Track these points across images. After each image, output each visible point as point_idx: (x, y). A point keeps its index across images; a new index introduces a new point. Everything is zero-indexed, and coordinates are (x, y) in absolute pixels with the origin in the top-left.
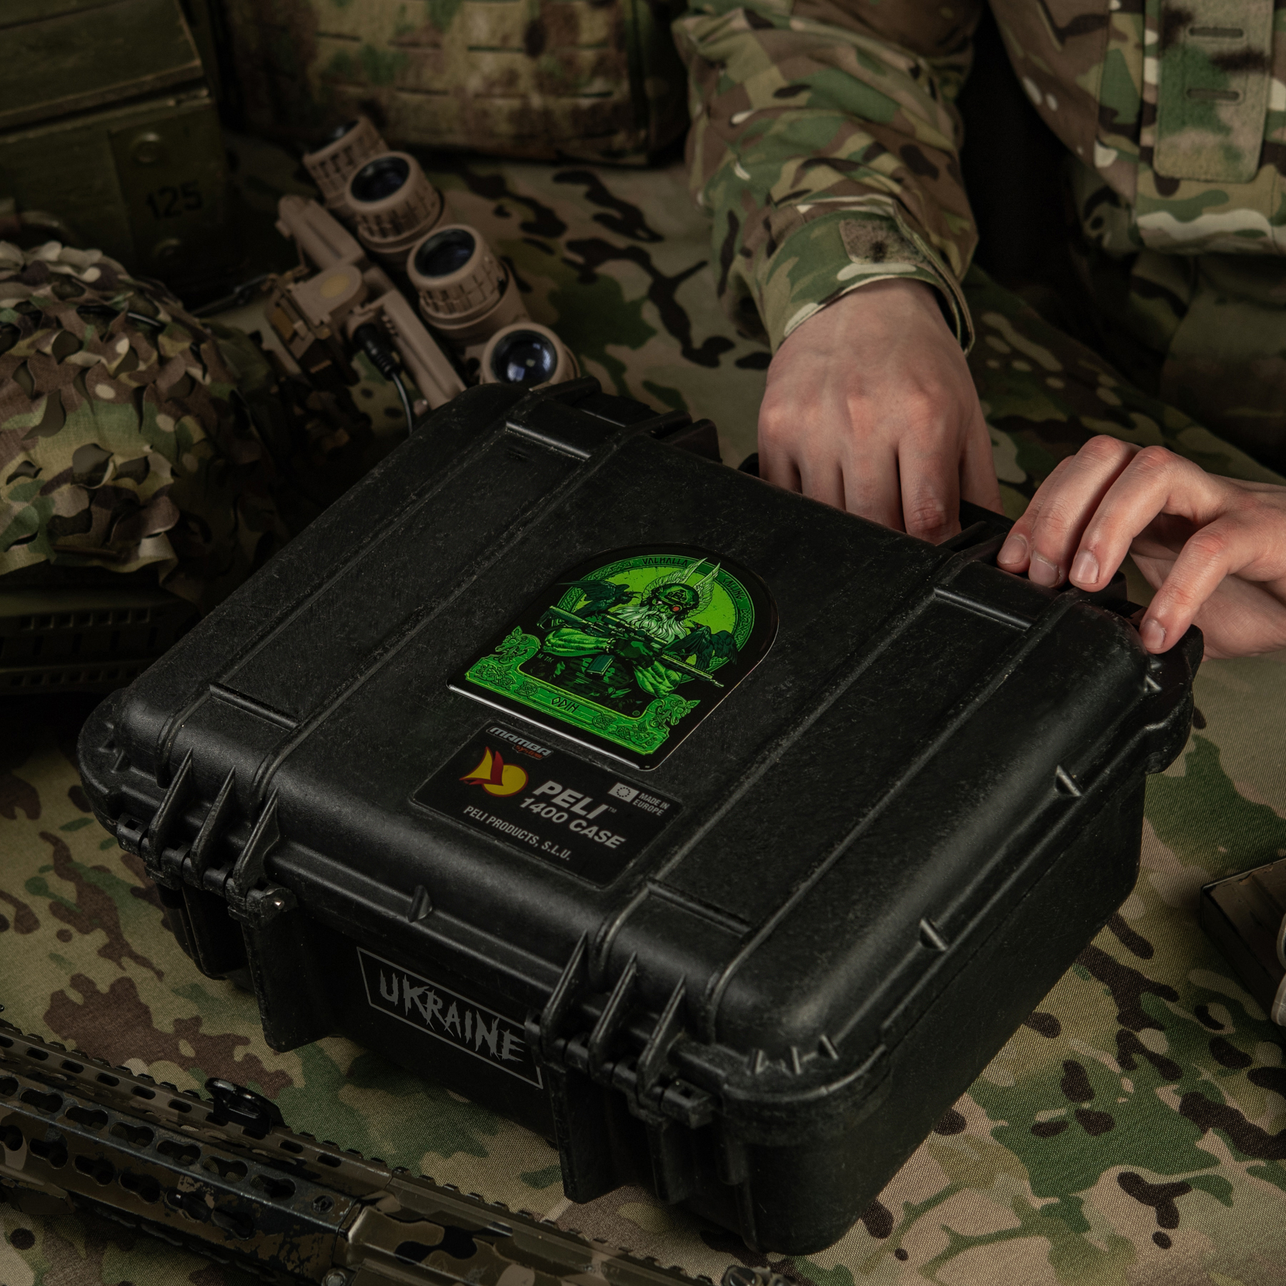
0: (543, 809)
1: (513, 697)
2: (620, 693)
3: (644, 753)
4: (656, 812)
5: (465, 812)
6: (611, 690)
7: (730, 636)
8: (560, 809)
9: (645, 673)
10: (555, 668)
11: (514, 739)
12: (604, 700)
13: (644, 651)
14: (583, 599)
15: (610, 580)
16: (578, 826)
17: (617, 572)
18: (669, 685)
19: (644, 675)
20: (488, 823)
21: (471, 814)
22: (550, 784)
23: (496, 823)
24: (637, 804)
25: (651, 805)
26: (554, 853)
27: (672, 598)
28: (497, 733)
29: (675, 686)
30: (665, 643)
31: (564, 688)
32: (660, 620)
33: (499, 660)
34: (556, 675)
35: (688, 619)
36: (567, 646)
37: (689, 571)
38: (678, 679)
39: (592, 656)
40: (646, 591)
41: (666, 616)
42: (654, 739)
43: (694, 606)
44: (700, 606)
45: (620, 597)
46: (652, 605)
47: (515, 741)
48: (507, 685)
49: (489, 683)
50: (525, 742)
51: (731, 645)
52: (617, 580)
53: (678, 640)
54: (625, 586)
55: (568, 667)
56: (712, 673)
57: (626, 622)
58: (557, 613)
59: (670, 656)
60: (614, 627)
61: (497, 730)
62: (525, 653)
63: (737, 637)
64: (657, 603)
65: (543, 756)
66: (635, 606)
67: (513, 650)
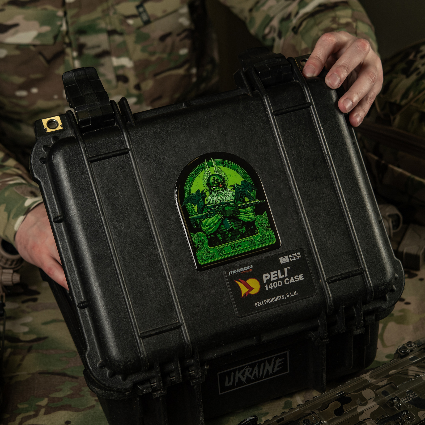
0: (273, 285)
1: (221, 258)
2: (244, 229)
3: (274, 243)
4: (299, 258)
5: (256, 306)
6: (240, 230)
7: (245, 181)
8: (277, 281)
9: (241, 216)
10: (218, 238)
11: (238, 271)
12: (243, 236)
15: (192, 192)
16: (287, 281)
17: (190, 188)
18: (252, 214)
20: (265, 304)
21: (259, 305)
22: (264, 276)
23: (268, 301)
24: (292, 260)
25: (295, 257)
26: (292, 296)
27: (215, 183)
28: (231, 274)
29: (254, 213)
30: (233, 200)
31: (229, 241)
32: (222, 194)
33: (201, 250)
34: (221, 240)
35: (228, 186)
36: (211, 227)
37: (207, 169)
38: (251, 209)
39: (222, 224)
40: (206, 187)
41: (221, 190)
42: (271, 236)
43: (224, 180)
44: (225, 179)
45: (202, 196)
46: (213, 191)
47: (239, 271)
48: (214, 256)
49: (209, 260)
50: (242, 269)
51: (249, 185)
52: (193, 191)
53: (235, 196)
54: (198, 191)
55: (221, 234)
56: (257, 199)
57: (214, 203)
58: (194, 218)
59: (240, 204)
60: (214, 208)
61: (230, 273)
62: (204, 241)
63: (247, 180)
64: (213, 188)
65: (252, 269)
66: (209, 195)
67: (200, 243)
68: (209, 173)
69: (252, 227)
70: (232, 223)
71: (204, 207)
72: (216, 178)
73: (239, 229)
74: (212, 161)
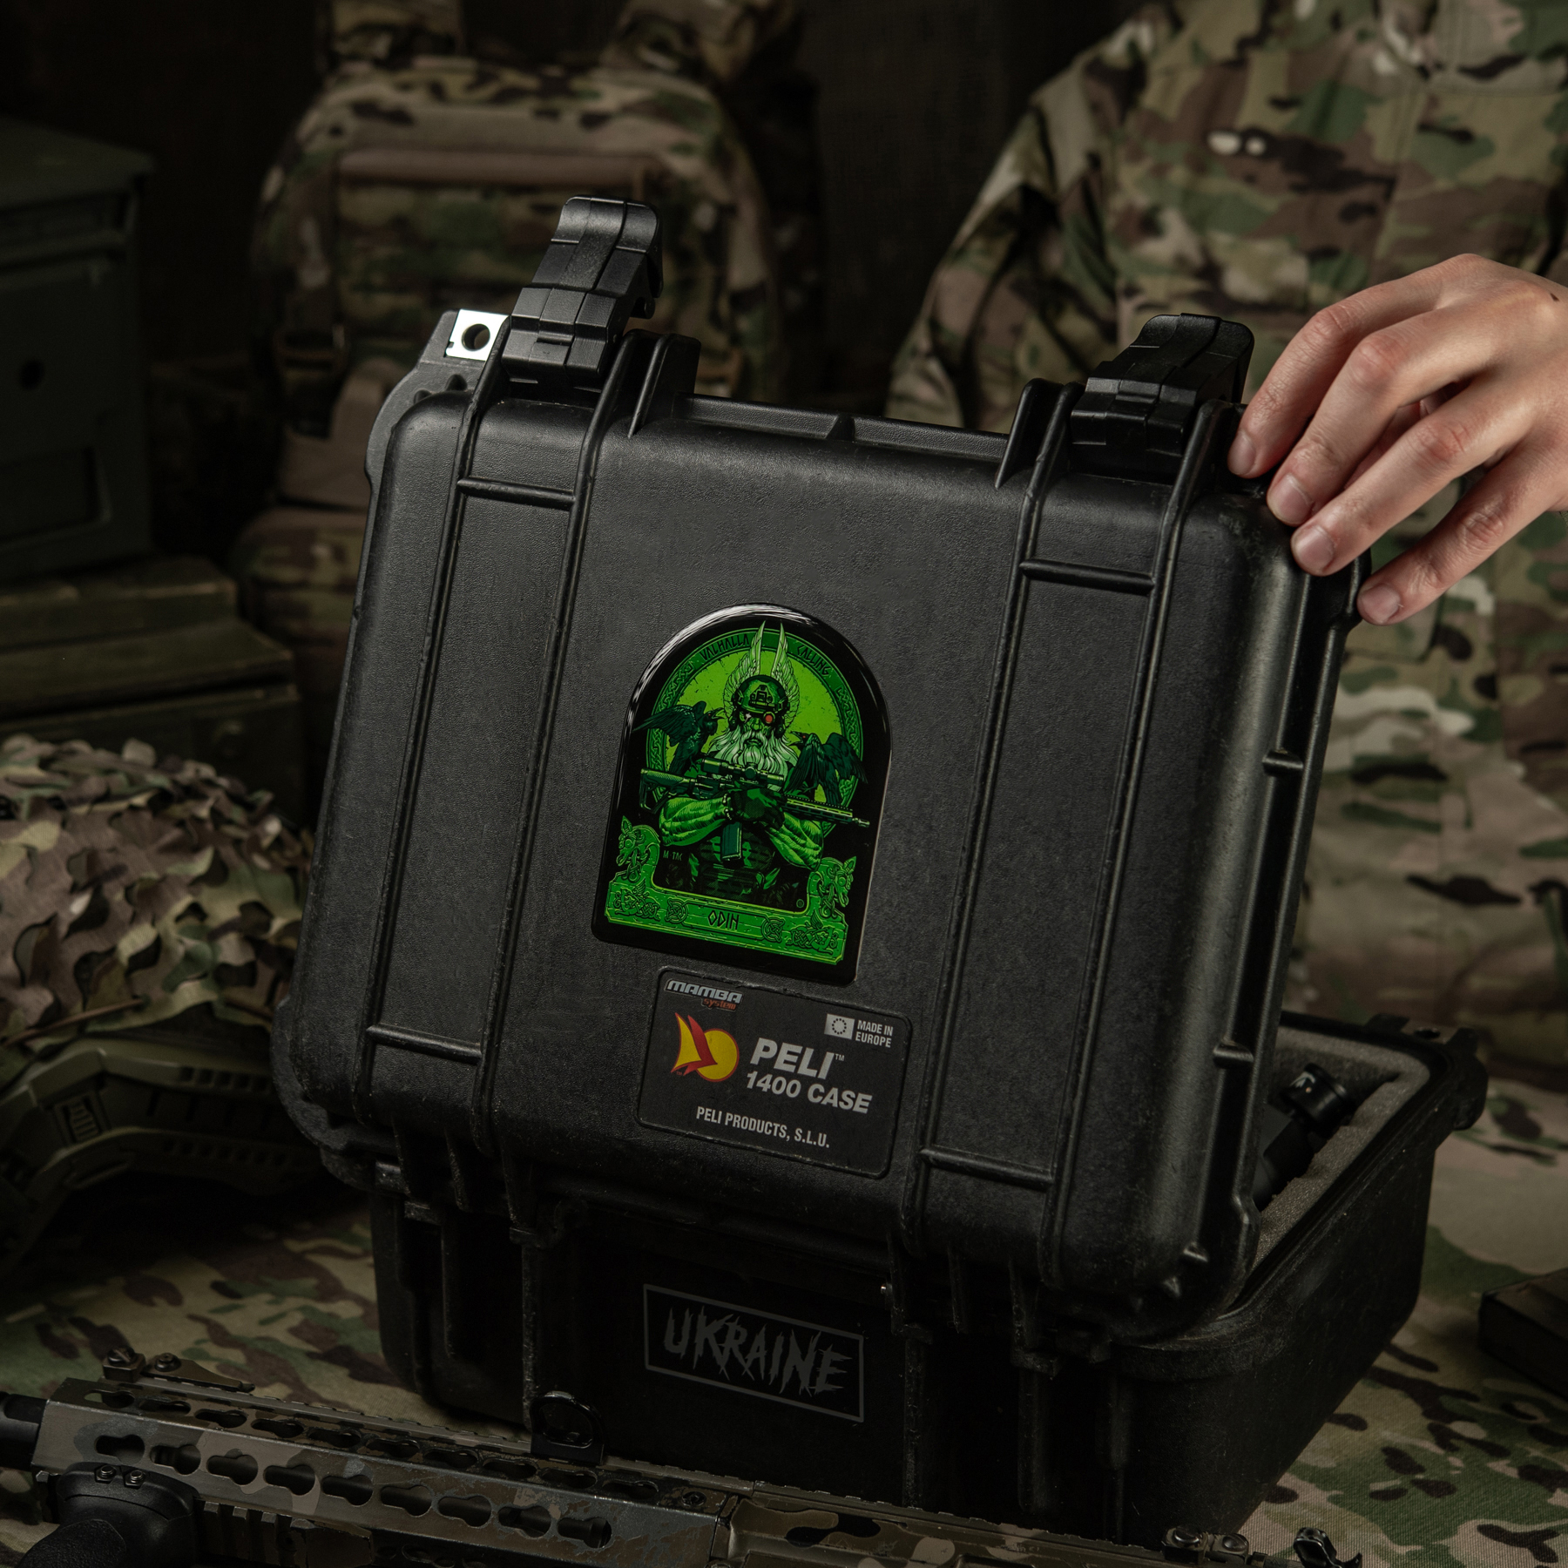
0: (771, 1083)
1: (668, 929)
2: (771, 878)
3: (834, 962)
4: (884, 1044)
5: (698, 1117)
6: (759, 877)
7: (843, 740)
8: (789, 1076)
9: (782, 835)
10: (689, 867)
11: (697, 990)
12: (758, 897)
13: (767, 802)
14: (668, 745)
15: (682, 701)
16: (817, 1093)
17: (684, 686)
18: (814, 845)
19: (782, 840)
20: (726, 1124)
21: (706, 1119)
22: (762, 1042)
23: (735, 1121)
24: (860, 1038)
25: (874, 1034)
26: (811, 1142)
27: (758, 703)
28: (676, 989)
29: (820, 845)
30: (781, 779)
31: (711, 893)
32: (760, 744)
33: (628, 878)
34: (695, 877)
35: (788, 730)
36: (685, 827)
37: (756, 652)
38: (819, 832)
39: (718, 832)
40: (727, 704)
41: (764, 734)
42: (835, 936)
43: (786, 707)
44: (791, 704)
45: (704, 724)
46: (741, 724)
47: (700, 994)
48: (653, 913)
49: (634, 918)
50: (710, 992)
51: (850, 754)
52: (688, 699)
53: (793, 769)
54: (701, 705)
55: (701, 860)
56: (849, 807)
57: (728, 762)
58: (653, 778)
59: (795, 799)
60: (719, 777)
61: (674, 984)
62: (648, 857)
63: (851, 739)
64: (745, 718)
65: (737, 1004)
66: (725, 732)
67: (635, 857)
68: (755, 667)
69: (795, 885)
70: (747, 845)
71: (694, 762)
72: (766, 691)
73: (756, 871)
74: (779, 633)
